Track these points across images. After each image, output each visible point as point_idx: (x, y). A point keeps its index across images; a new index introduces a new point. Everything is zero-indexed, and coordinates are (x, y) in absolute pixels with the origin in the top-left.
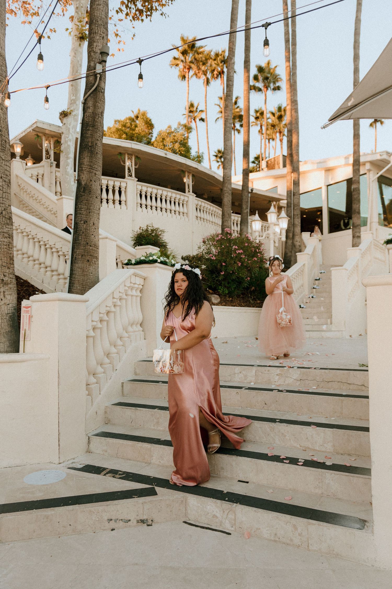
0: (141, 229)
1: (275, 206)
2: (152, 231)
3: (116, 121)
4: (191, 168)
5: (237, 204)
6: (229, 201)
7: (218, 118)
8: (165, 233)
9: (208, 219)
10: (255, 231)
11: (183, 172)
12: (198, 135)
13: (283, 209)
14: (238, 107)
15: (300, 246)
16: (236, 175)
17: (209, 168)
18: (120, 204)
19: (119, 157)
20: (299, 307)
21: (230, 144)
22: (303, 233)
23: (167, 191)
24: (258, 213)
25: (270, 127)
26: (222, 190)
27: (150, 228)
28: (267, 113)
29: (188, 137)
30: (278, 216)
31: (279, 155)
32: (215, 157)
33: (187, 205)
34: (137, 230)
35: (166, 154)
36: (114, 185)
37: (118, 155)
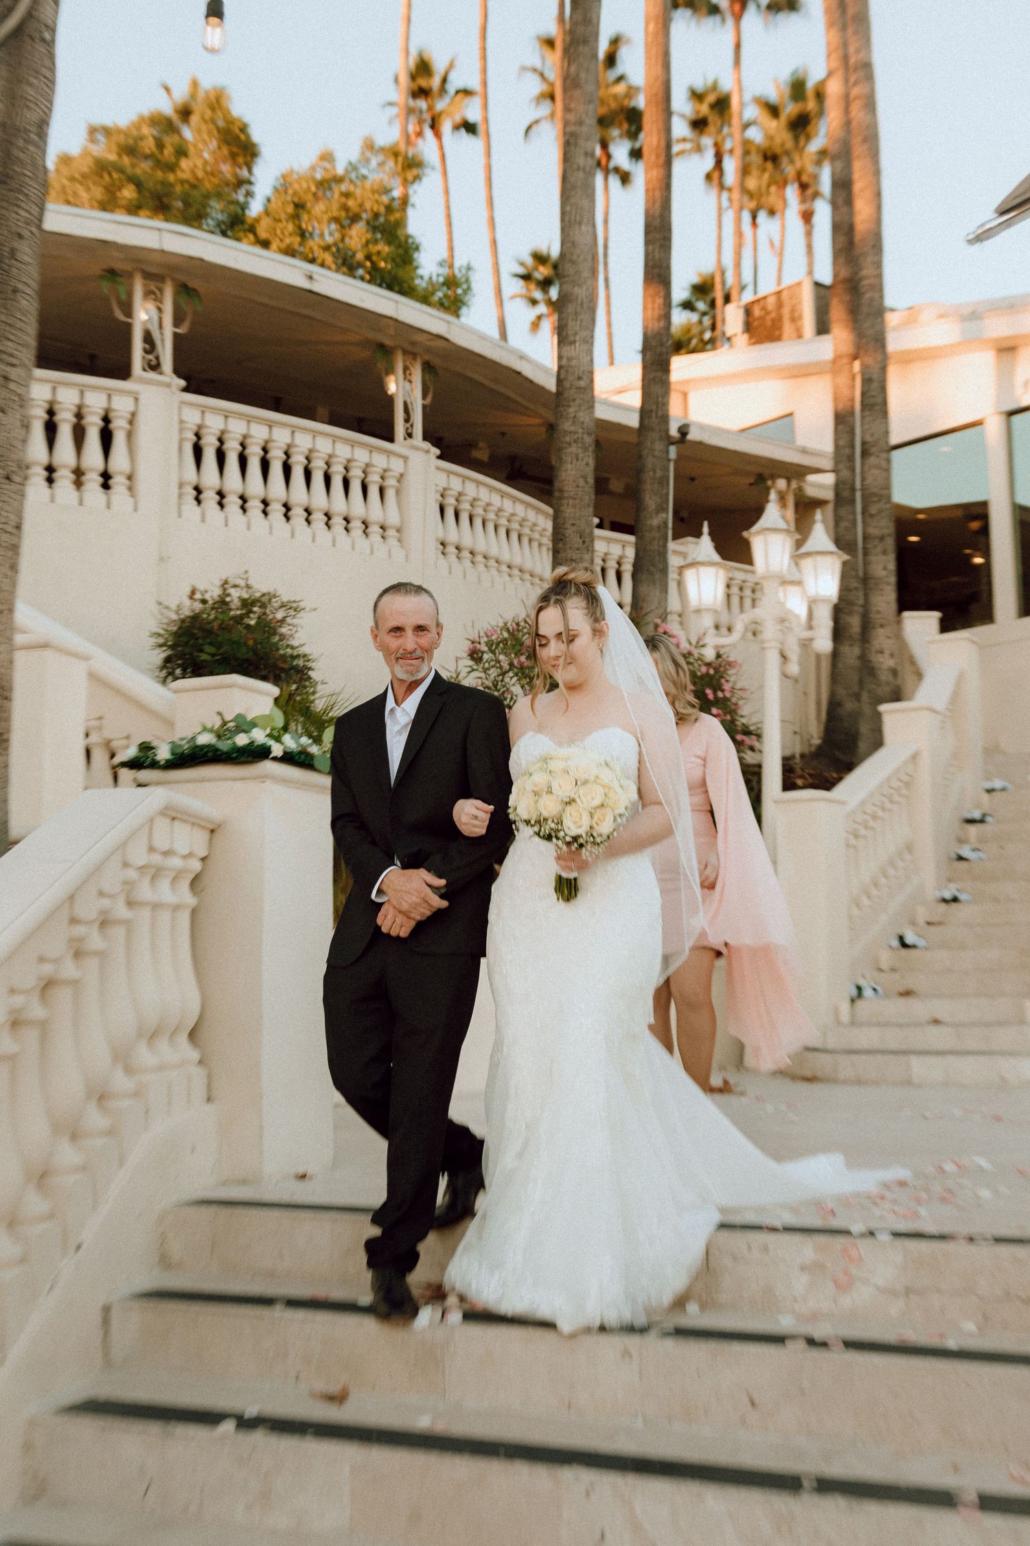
0: (198, 596)
1: (782, 498)
2: (247, 604)
3: (93, 131)
4: (419, 338)
5: (616, 485)
6: (585, 478)
7: (537, 122)
8: (302, 614)
9: (494, 551)
10: (698, 611)
11: (385, 351)
12: (447, 192)
13: (818, 515)
14: (620, 79)
15: (894, 672)
16: (612, 363)
17: (494, 333)
18: (106, 486)
19: (105, 286)
20: (896, 943)
21: (589, 239)
22: (906, 614)
23: (315, 434)
24: (710, 534)
25: (755, 159)
26: (551, 427)
27: (235, 594)
28: (742, 104)
29: (405, 201)
30: (799, 544)
31: (799, 284)
32: (521, 283)
33: (398, 492)
34: (180, 604)
35: (311, 278)
36: (80, 407)
37: (101, 277)
